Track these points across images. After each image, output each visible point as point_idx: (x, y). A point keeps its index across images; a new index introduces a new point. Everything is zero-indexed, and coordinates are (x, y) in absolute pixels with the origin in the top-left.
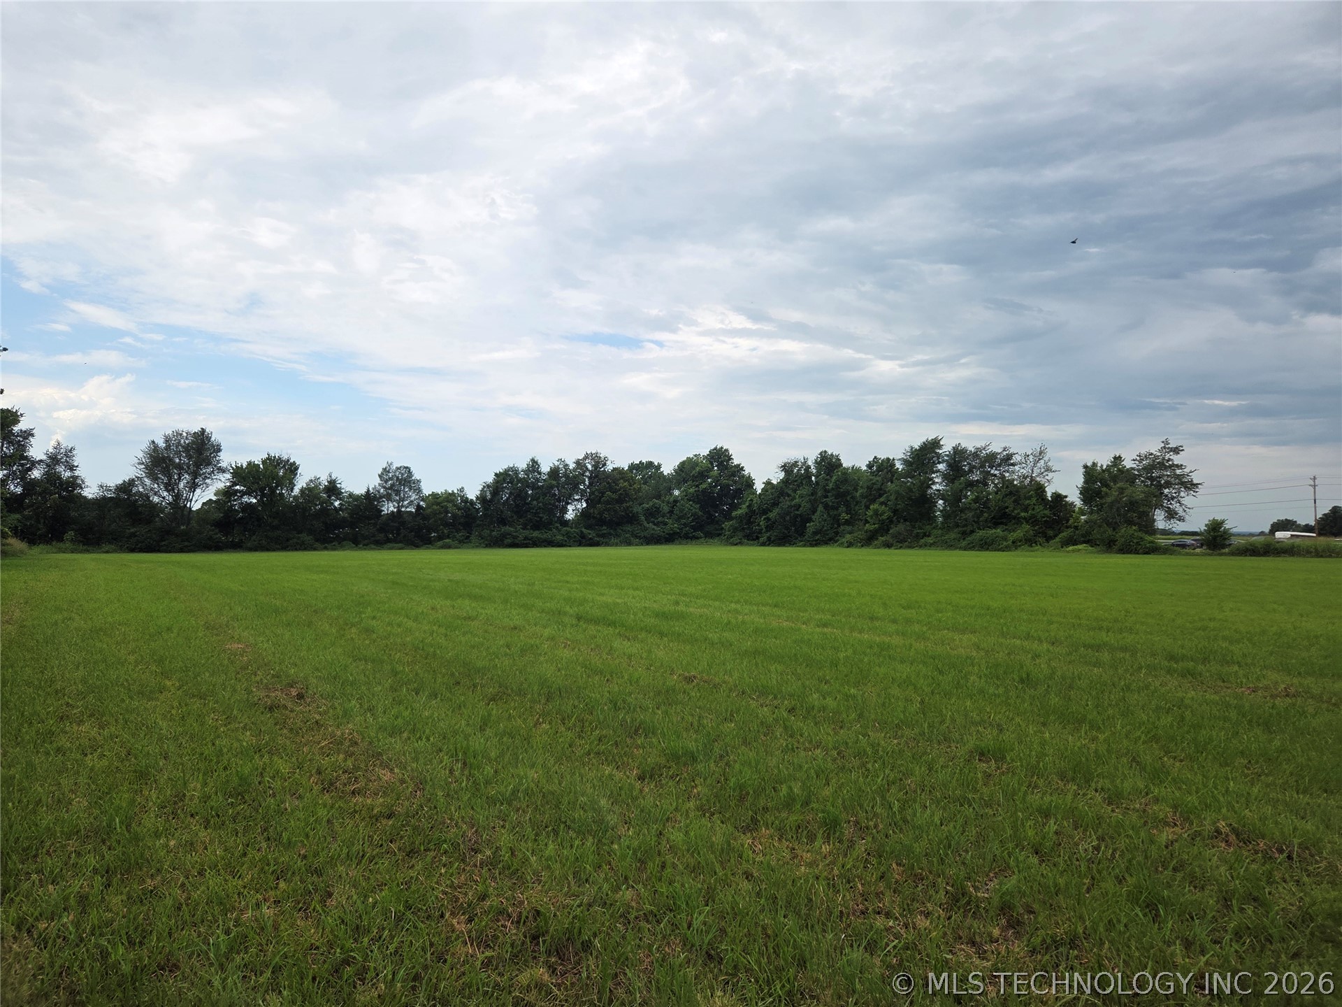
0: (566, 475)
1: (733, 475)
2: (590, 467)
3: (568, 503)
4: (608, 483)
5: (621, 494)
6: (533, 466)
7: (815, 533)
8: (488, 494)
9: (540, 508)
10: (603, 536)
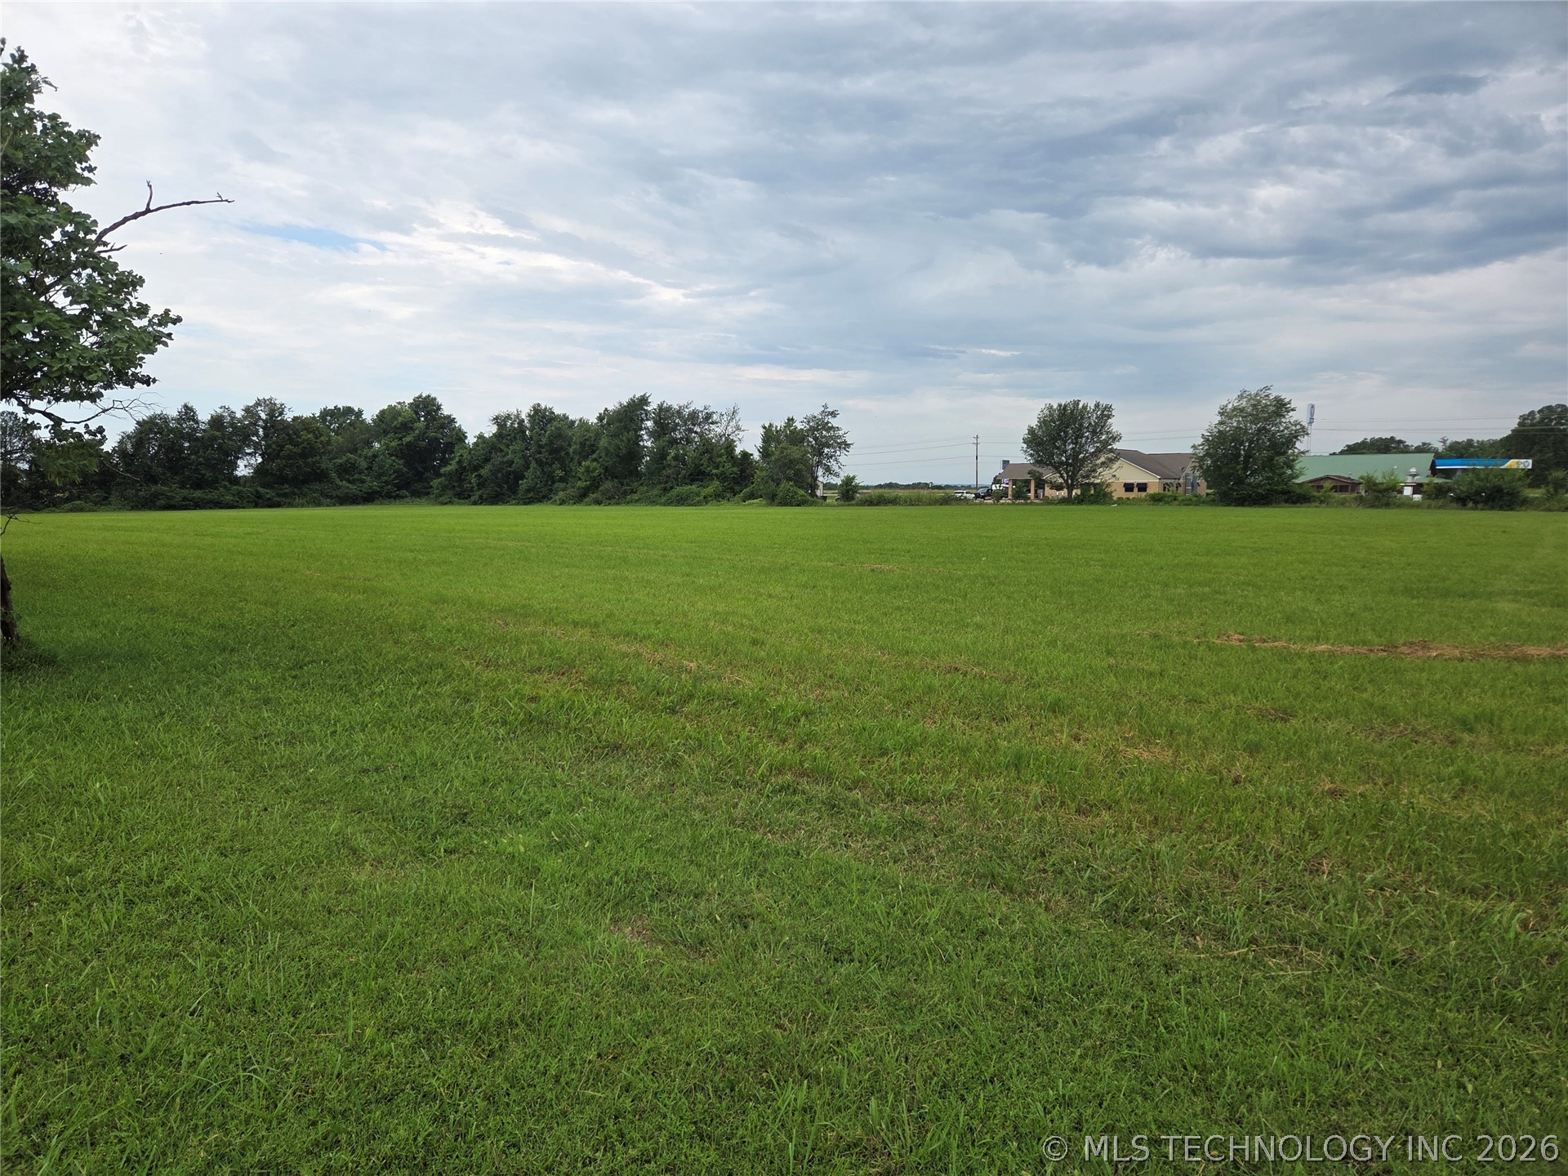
0: (232, 424)
1: (443, 427)
2: (263, 416)
3: (238, 458)
4: (288, 435)
5: (304, 448)
6: (186, 413)
7: (528, 491)
8: (129, 446)
9: (201, 464)
10: (285, 495)
